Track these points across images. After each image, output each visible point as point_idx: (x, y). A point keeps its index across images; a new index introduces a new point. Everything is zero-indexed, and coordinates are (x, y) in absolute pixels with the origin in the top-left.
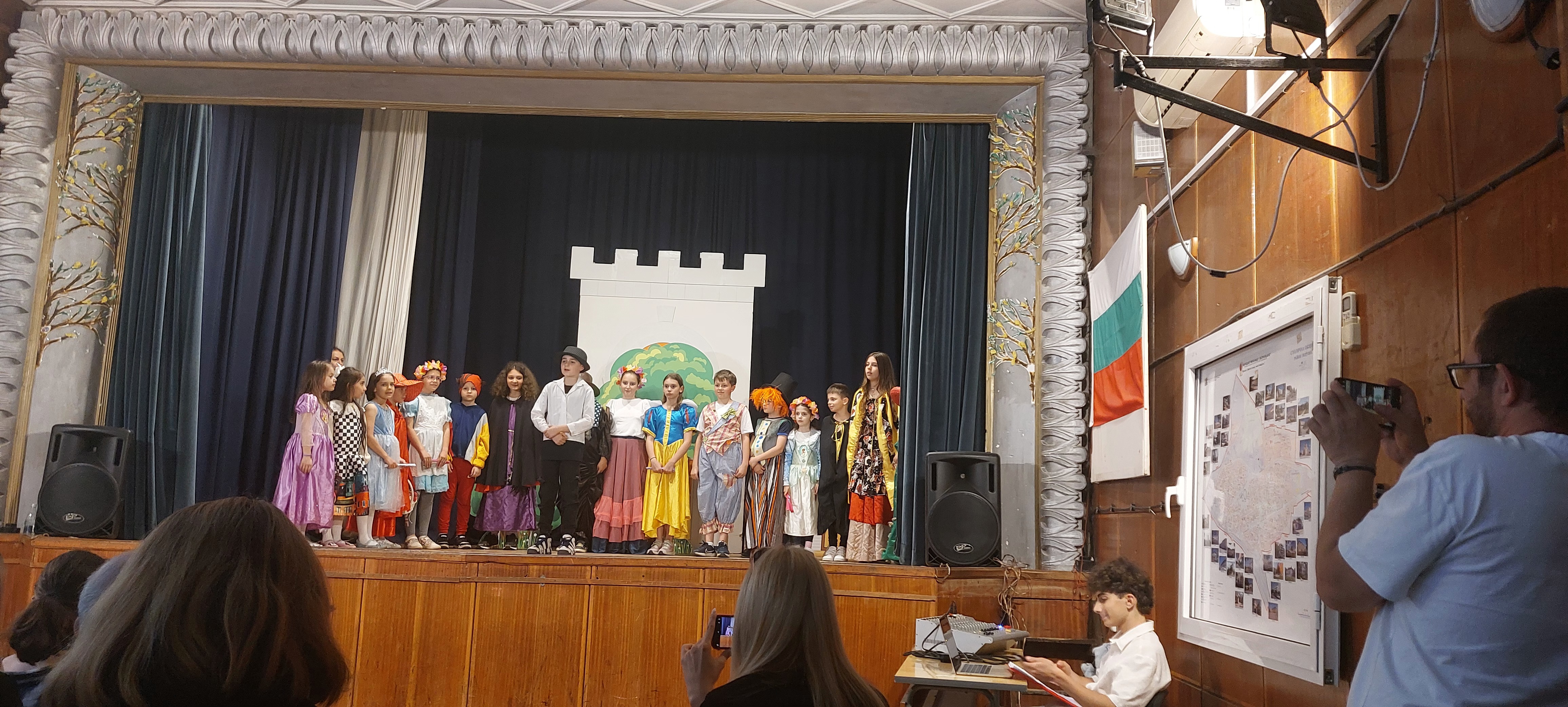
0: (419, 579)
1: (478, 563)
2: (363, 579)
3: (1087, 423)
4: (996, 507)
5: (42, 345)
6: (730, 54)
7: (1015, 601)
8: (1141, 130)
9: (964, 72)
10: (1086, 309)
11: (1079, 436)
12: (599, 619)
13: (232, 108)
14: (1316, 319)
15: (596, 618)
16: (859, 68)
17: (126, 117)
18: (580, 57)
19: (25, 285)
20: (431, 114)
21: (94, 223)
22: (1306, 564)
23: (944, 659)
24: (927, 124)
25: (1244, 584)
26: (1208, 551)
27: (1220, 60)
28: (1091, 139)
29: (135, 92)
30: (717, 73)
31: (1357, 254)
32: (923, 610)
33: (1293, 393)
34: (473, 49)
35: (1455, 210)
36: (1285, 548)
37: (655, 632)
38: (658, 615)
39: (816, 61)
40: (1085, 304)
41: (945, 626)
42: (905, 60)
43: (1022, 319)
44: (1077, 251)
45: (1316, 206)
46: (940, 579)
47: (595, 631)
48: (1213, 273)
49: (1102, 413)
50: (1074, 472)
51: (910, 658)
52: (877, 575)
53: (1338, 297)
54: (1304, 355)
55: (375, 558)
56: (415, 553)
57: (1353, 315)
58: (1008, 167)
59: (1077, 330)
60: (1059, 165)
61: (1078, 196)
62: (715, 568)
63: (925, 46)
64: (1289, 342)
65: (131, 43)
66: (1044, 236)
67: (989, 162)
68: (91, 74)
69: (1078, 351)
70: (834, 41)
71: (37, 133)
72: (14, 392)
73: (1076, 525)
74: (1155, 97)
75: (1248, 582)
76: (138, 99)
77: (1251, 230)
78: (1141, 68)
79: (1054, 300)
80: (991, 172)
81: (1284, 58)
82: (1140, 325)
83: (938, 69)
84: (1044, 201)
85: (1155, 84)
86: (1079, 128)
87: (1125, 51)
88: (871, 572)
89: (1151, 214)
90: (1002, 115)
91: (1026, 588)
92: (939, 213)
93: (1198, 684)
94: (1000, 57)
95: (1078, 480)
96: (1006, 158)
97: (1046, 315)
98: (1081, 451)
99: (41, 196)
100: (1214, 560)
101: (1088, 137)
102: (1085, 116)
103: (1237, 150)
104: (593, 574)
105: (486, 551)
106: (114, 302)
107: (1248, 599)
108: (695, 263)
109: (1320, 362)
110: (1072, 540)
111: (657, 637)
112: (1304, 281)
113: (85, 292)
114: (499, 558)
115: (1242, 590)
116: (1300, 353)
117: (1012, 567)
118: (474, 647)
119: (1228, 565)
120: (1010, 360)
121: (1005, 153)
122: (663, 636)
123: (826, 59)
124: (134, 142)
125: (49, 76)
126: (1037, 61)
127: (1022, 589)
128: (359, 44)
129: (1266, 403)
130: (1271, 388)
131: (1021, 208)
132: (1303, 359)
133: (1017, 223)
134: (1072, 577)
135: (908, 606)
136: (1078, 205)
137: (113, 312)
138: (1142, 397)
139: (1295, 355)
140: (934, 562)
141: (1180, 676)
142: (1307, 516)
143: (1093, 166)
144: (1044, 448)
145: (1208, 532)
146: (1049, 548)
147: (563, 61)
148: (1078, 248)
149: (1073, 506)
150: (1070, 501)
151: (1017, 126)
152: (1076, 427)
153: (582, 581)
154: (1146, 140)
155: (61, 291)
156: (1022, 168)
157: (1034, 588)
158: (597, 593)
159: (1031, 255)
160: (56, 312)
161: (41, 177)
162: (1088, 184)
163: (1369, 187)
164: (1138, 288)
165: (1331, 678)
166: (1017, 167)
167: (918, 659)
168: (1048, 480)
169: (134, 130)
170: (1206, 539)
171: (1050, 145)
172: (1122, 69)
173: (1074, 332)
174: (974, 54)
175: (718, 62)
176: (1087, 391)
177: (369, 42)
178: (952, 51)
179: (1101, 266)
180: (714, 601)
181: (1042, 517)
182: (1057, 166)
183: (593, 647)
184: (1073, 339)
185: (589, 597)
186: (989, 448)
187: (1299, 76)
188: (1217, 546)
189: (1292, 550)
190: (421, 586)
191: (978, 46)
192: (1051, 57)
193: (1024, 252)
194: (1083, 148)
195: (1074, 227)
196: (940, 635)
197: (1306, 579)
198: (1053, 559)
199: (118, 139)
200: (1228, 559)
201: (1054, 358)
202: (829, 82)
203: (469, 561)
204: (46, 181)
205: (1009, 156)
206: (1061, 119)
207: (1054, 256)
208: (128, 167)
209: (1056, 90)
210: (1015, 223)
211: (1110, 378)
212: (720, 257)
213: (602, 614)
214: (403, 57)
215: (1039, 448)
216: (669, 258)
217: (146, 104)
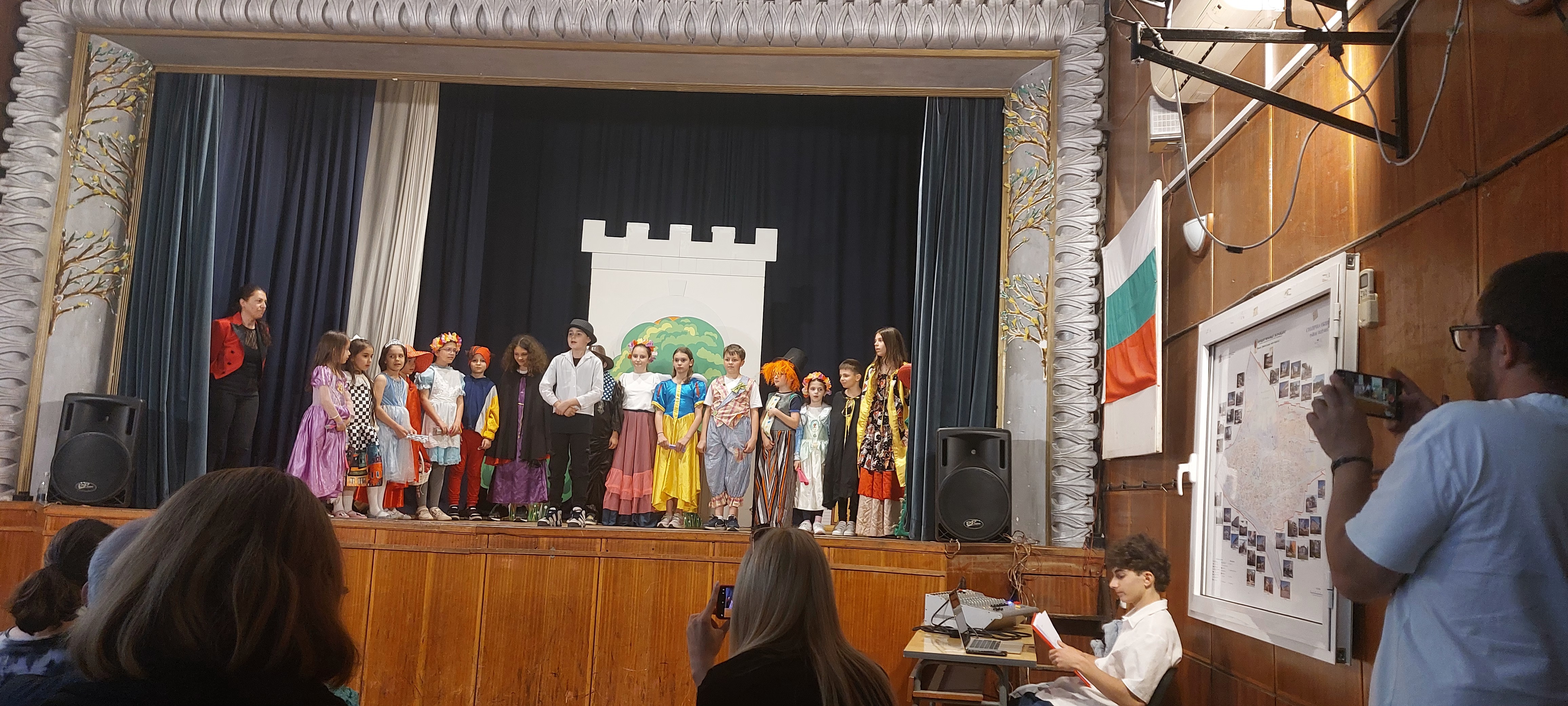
0: (429, 550)
1: (488, 535)
2: (374, 550)
3: (1099, 400)
4: (1007, 483)
5: (54, 314)
6: (742, 26)
7: (1025, 577)
8: (1157, 105)
9: (979, 46)
10: (1099, 285)
11: (1091, 412)
12: (609, 592)
13: (243, 79)
14: (1333, 297)
15: (605, 590)
16: (873, 41)
17: (138, 87)
18: (592, 29)
19: (38, 254)
20: (442, 86)
21: (106, 193)
22: (1319, 542)
23: (953, 634)
24: (941, 98)
25: (1256, 562)
26: (1220, 529)
27: (1239, 33)
28: (1106, 114)
29: (147, 62)
30: (729, 46)
31: (1375, 231)
32: (933, 585)
33: (1308, 371)
34: (485, 20)
35: (1476, 186)
36: (1297, 526)
37: (665, 605)
38: (667, 588)
39: (829, 34)
40: (1098, 280)
41: (954, 601)
42: (920, 33)
43: (1036, 296)
44: (1091, 226)
45: (1335, 182)
46: (950, 554)
47: (605, 603)
48: (1230, 249)
49: (1114, 390)
50: (1085, 449)
51: (919, 633)
52: (886, 550)
53: (1355, 274)
54: (1320, 333)
55: (385, 529)
56: (425, 524)
57: (1371, 292)
58: (1022, 142)
59: (1090, 306)
60: (1074, 140)
61: (1093, 171)
62: (725, 542)
63: (939, 19)
64: (1304, 320)
65: (143, 14)
66: (1058, 212)
67: (1003, 136)
68: (104, 43)
69: (1091, 328)
70: (848, 14)
71: (49, 102)
72: (28, 360)
73: (1087, 502)
74: (1173, 70)
75: (1260, 560)
76: (150, 69)
77: (1268, 205)
78: (1159, 41)
79: (1067, 276)
80: (1005, 147)
81: (1304, 31)
82: (1154, 301)
83: (952, 42)
84: (1058, 176)
85: (1172, 57)
86: (1094, 103)
87: (1143, 23)
88: (881, 547)
89: (1166, 190)
90: (1017, 89)
91: (1036, 564)
92: (952, 188)
93: (1209, 662)
94: (1015, 31)
95: (1090, 457)
96: (1020, 132)
97: (1059, 291)
98: (1092, 427)
99: (53, 165)
100: (1226, 537)
101: (1103, 112)
102: (1100, 90)
103: (1254, 125)
104: (603, 547)
105: (496, 523)
106: (126, 272)
107: (1259, 577)
108: (707, 237)
109: (1337, 339)
110: (1083, 516)
111: (666, 608)
112: (1321, 258)
113: (97, 261)
114: (509, 530)
115: (1254, 568)
116: (1316, 330)
117: (1023, 543)
118: (484, 618)
119: (1240, 543)
120: (1021, 336)
121: (1020, 127)
122: (672, 609)
123: (840, 32)
124: (146, 112)
125: (62, 45)
126: (1053, 35)
127: (1031, 565)
128: (371, 14)
129: (1281, 380)
130: (1285, 365)
131: (1035, 183)
132: (1318, 336)
133: (1030, 198)
134: (1082, 554)
135: (918, 581)
136: (1092, 181)
137: (125, 282)
138: (1155, 373)
139: (1311, 332)
140: (944, 537)
141: (1190, 653)
142: (1321, 494)
143: (1107, 142)
144: (1055, 424)
145: (1220, 510)
146: (1060, 525)
147: (574, 33)
148: (1092, 224)
149: (1084, 483)
150: (1081, 478)
151: (1032, 101)
152: (1088, 404)
153: (592, 553)
154: (1162, 114)
155: (74, 260)
156: (1036, 143)
157: (1044, 564)
158: (607, 566)
159: (1044, 230)
160: (69, 281)
161: (53, 146)
162: (1102, 159)
163: (1389, 162)
164: (1153, 264)
165: (1342, 657)
166: (1031, 141)
167: (927, 634)
168: (1059, 456)
169: (146, 99)
170: (1218, 517)
171: (1065, 119)
172: (1139, 41)
173: (1086, 308)
174: (989, 27)
175: (730, 35)
176: (1099, 367)
177: (381, 12)
178: (966, 24)
179: (1115, 242)
180: (724, 574)
181: (1053, 494)
182: (1071, 141)
183: (602, 619)
184: (1086, 315)
185: (599, 569)
186: (1000, 424)
187: (1319, 50)
188: (1229, 524)
189: (1305, 528)
190: (431, 557)
191: (993, 19)
192: (1066, 31)
193: (1037, 228)
194: (1098, 123)
195: (1088, 202)
196: (949, 610)
197: (1319, 557)
198: (1063, 536)
199: (130, 109)
200: (1240, 537)
201: (1067, 334)
202: (843, 55)
203: (479, 532)
204: (58, 151)
205: (1023, 131)
206: (1076, 93)
207: (1068, 231)
208: (140, 136)
209: (1071, 64)
210: (1029, 198)
211: (1123, 355)
212: (731, 231)
213: (611, 587)
214: (414, 28)
215: (1051, 425)
216: (681, 232)
217: (158, 74)
